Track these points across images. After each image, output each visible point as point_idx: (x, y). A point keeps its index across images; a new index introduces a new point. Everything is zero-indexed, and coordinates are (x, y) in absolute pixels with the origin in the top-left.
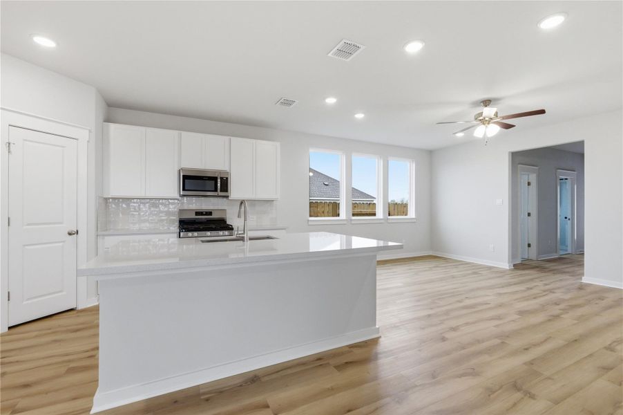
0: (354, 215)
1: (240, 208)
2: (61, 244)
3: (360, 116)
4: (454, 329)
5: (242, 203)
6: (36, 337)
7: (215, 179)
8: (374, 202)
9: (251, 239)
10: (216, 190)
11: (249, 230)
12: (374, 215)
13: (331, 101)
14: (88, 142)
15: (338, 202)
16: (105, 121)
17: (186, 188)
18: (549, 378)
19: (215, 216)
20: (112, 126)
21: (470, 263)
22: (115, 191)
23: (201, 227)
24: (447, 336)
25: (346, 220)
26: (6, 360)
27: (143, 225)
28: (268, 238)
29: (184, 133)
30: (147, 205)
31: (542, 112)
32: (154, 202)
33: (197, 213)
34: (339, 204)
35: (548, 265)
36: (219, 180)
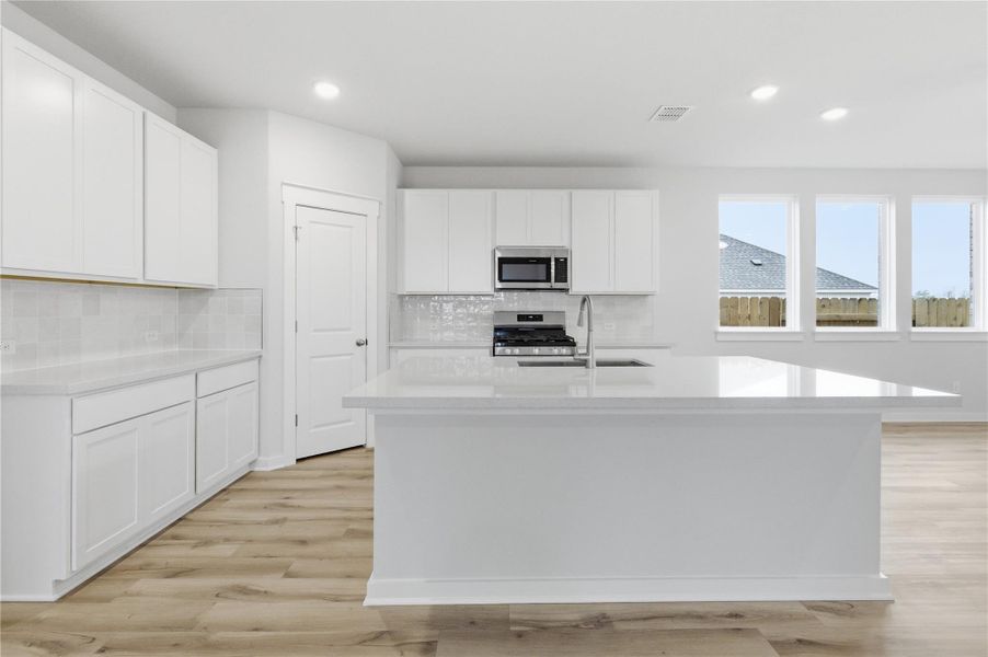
0: (820, 323)
1: (582, 309)
2: (349, 357)
3: (835, 114)
5: (584, 301)
6: (322, 477)
7: (547, 261)
8: (872, 296)
9: (600, 364)
10: (548, 280)
11: (597, 348)
12: (873, 322)
13: (764, 93)
14: (379, 217)
15: (782, 297)
16: (399, 187)
17: (504, 278)
19: (547, 322)
20: (408, 192)
22: (412, 285)
23: (526, 340)
25: (800, 333)
27: (446, 334)
28: (634, 364)
29: (500, 192)
30: (451, 304)
32: (461, 299)
33: (521, 318)
34: (784, 301)
36: (553, 263)
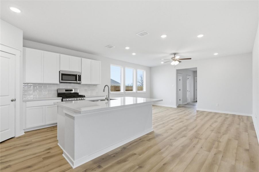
2: (8, 106)
4: (173, 126)
10: (76, 80)
13: (127, 48)
17: (63, 79)
18: (202, 134)
19: (74, 91)
21: (164, 107)
24: (172, 128)
25: (123, 93)
26: (3, 161)
31: (191, 59)
33: (66, 90)
34: (120, 86)
35: (186, 106)
36: (77, 76)
